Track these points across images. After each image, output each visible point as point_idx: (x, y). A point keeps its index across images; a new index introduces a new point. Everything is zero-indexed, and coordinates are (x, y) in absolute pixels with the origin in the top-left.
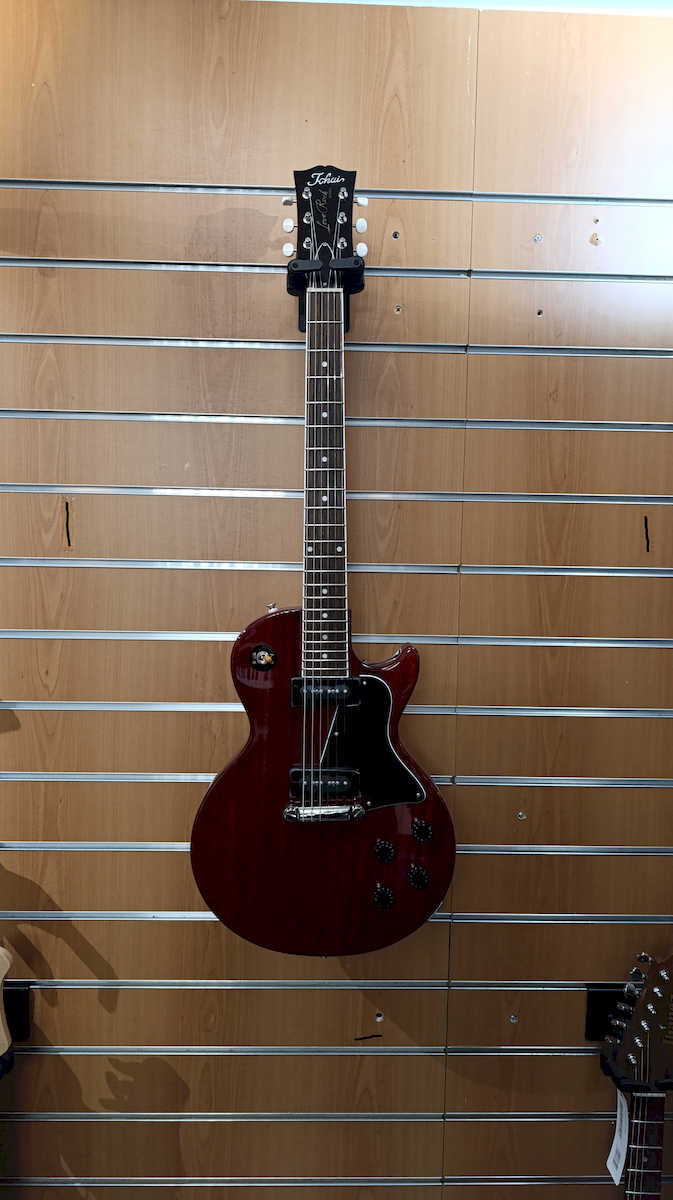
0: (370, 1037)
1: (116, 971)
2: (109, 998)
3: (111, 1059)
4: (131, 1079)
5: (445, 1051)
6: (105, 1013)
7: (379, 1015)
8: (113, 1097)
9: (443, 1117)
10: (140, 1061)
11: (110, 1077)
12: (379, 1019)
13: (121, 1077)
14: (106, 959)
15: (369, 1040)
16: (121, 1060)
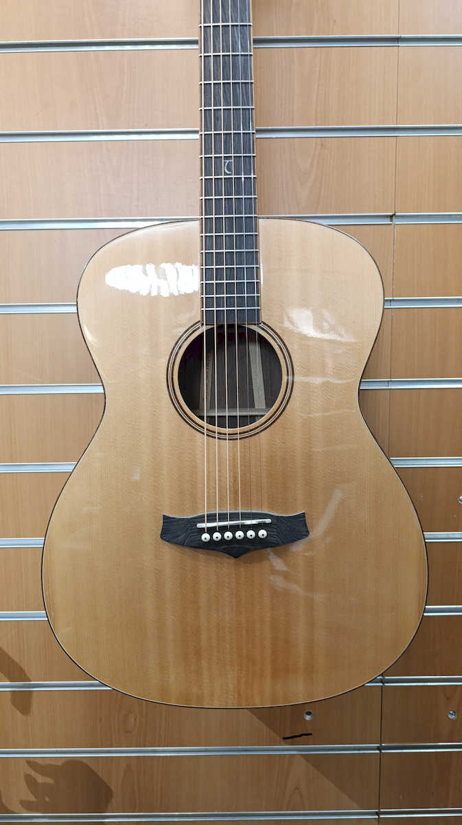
0: (300, 736)
1: (28, 675)
2: (22, 701)
3: (30, 762)
4: (50, 781)
5: (378, 748)
6: (19, 715)
7: (309, 713)
8: (32, 798)
9: (377, 814)
10: (60, 763)
11: (28, 778)
12: (308, 718)
13: (40, 779)
14: (17, 660)
15: (297, 739)
16: (38, 761)
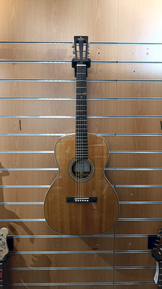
1: (33, 233)
2: (32, 240)
3: (33, 255)
4: (37, 259)
5: (114, 252)
6: (31, 244)
8: (33, 264)
9: (113, 268)
10: (40, 255)
12: (97, 244)
14: (31, 230)
15: (95, 249)
16: (35, 255)
